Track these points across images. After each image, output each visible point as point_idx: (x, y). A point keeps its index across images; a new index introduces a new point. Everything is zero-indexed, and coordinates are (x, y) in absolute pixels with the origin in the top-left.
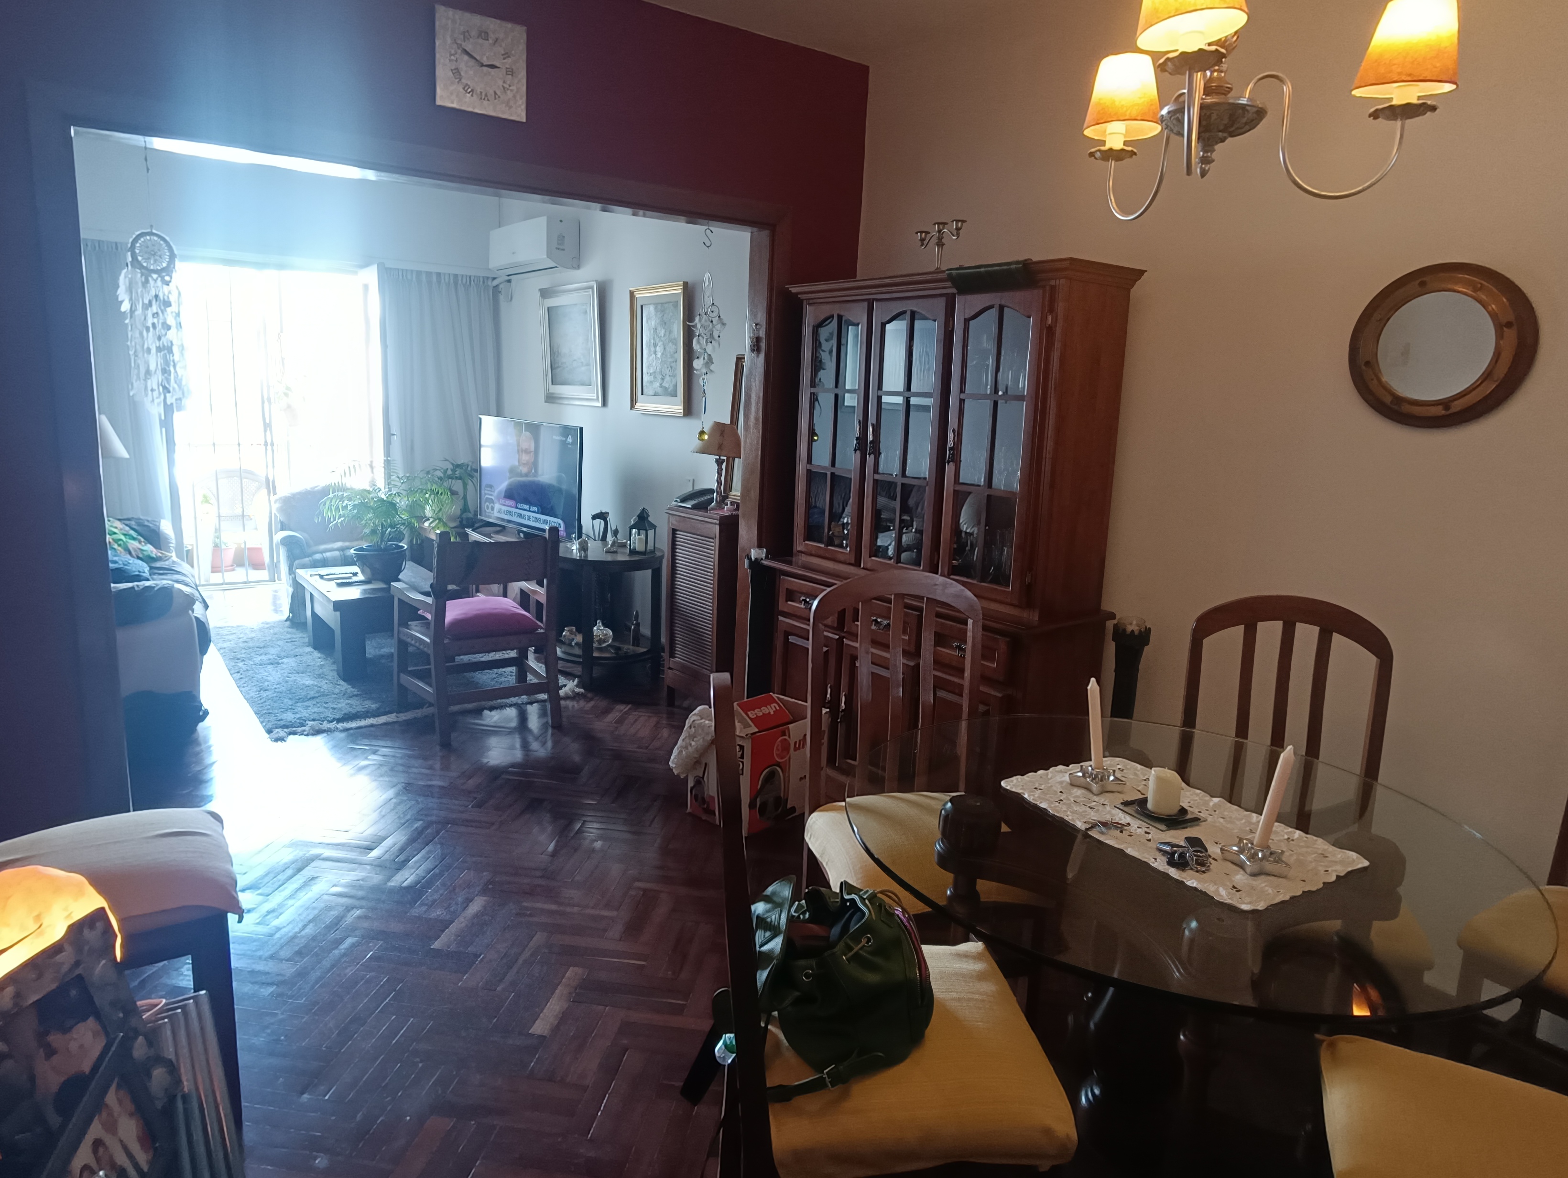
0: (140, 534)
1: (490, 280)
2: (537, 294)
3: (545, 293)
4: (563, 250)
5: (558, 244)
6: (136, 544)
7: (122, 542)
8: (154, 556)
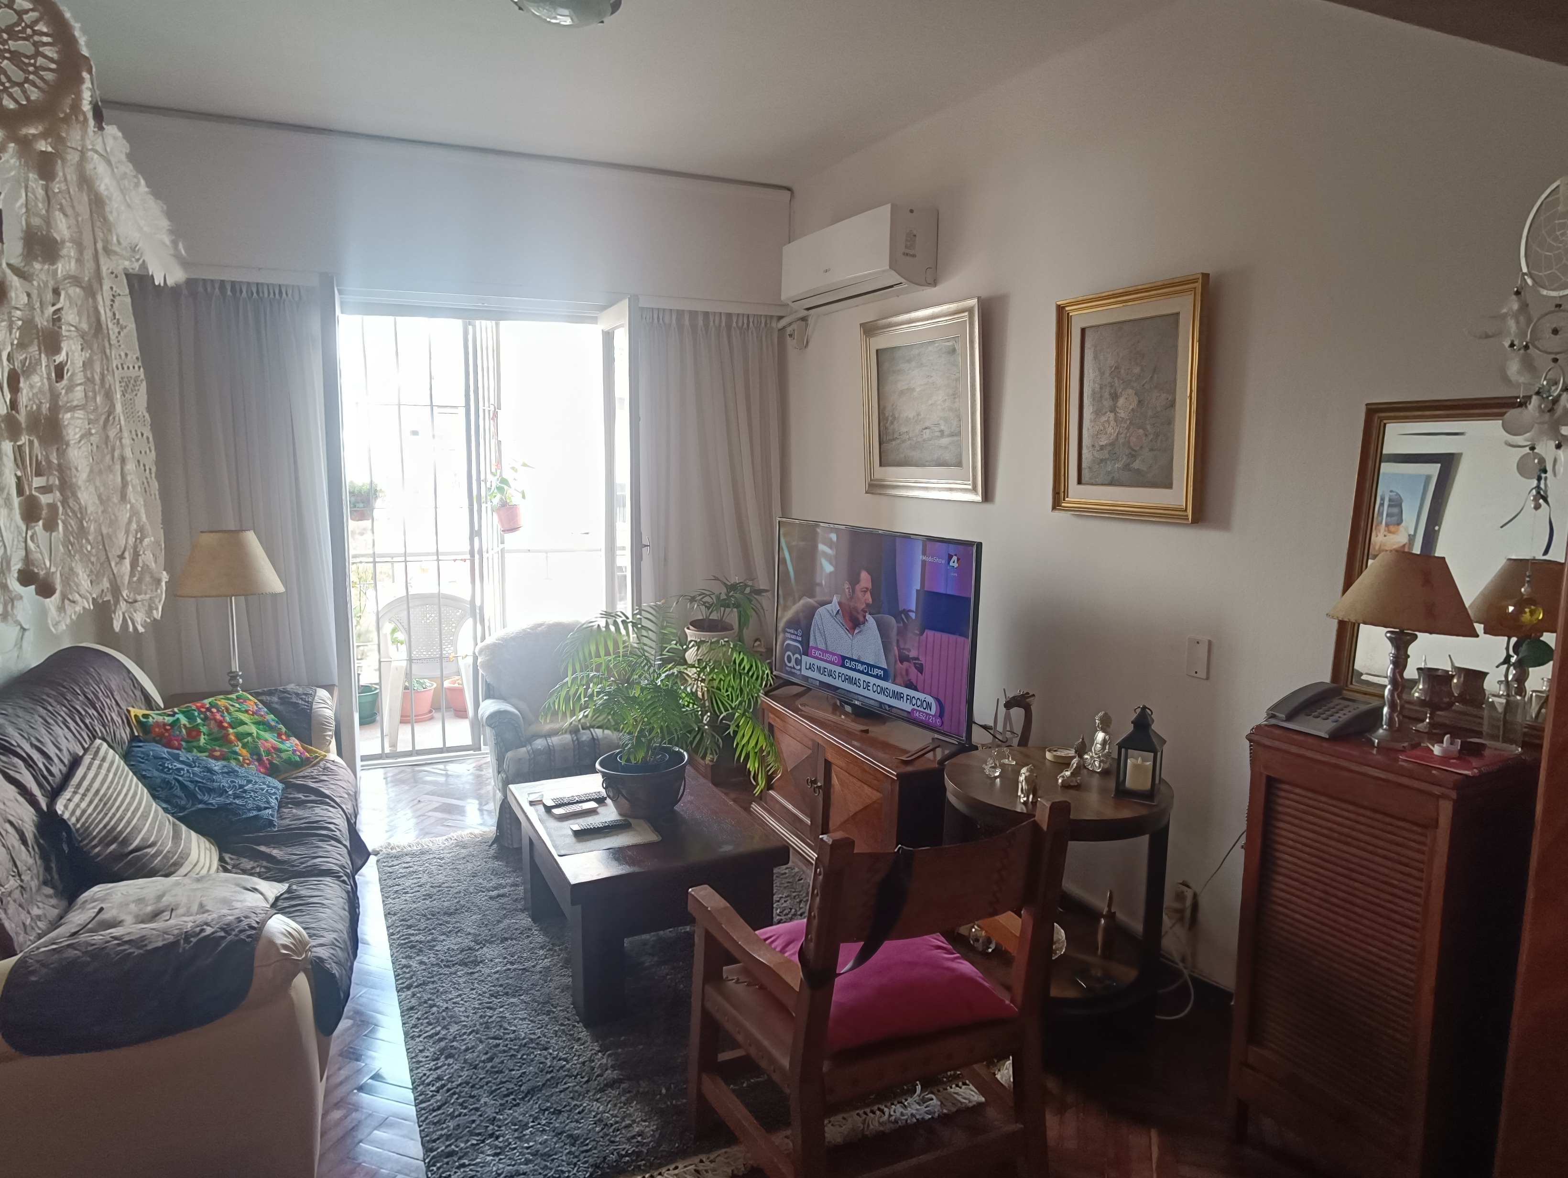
0: (281, 719)
1: (775, 320)
2: (857, 332)
3: (869, 330)
4: (914, 256)
5: (906, 247)
6: (270, 738)
7: (249, 738)
8: (298, 759)
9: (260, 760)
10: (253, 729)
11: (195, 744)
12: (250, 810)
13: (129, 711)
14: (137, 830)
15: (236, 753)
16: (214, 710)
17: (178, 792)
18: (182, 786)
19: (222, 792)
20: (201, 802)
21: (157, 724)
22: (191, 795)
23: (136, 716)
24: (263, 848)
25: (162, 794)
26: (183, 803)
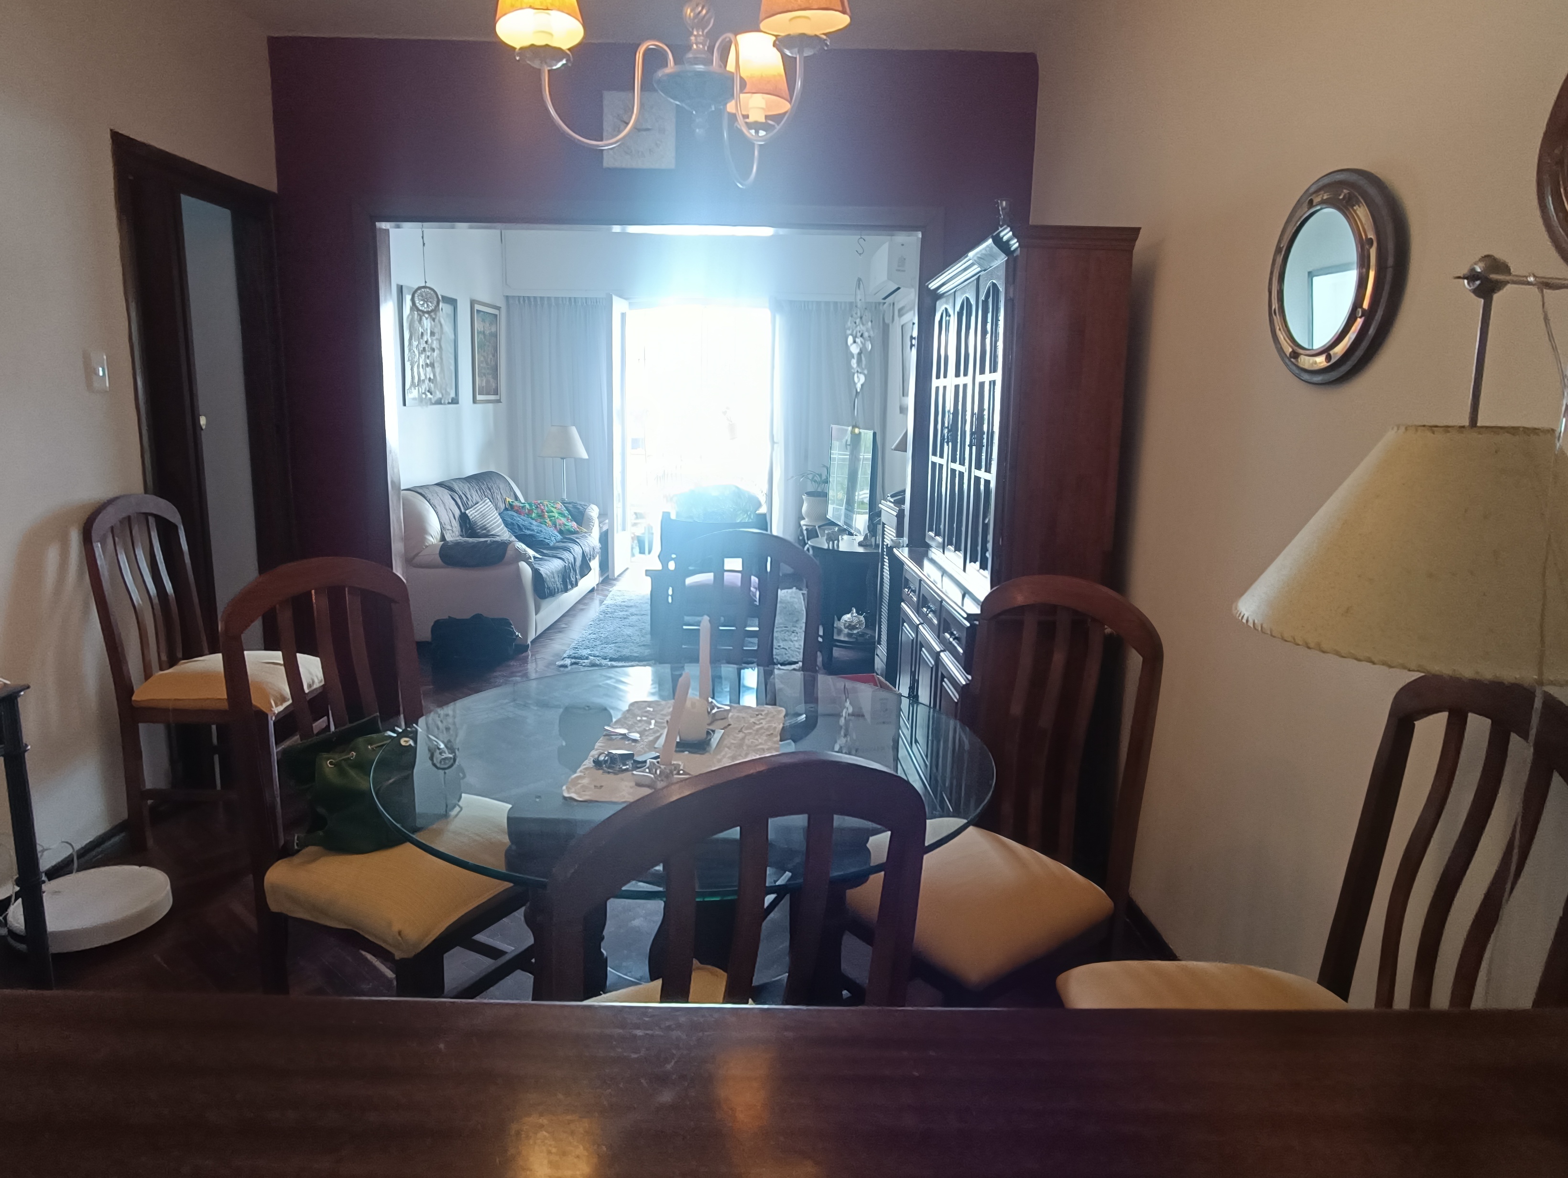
0: (571, 514)
4: (904, 271)
5: (899, 266)
6: (563, 520)
7: (553, 518)
8: (573, 530)
9: (556, 527)
10: (557, 515)
11: (530, 516)
12: (541, 538)
13: (506, 499)
14: (494, 529)
15: (546, 522)
16: (541, 505)
17: (516, 527)
18: (518, 525)
19: (533, 530)
20: (523, 532)
21: (517, 506)
22: (521, 529)
23: (509, 502)
24: (542, 550)
25: (510, 527)
26: (517, 531)
